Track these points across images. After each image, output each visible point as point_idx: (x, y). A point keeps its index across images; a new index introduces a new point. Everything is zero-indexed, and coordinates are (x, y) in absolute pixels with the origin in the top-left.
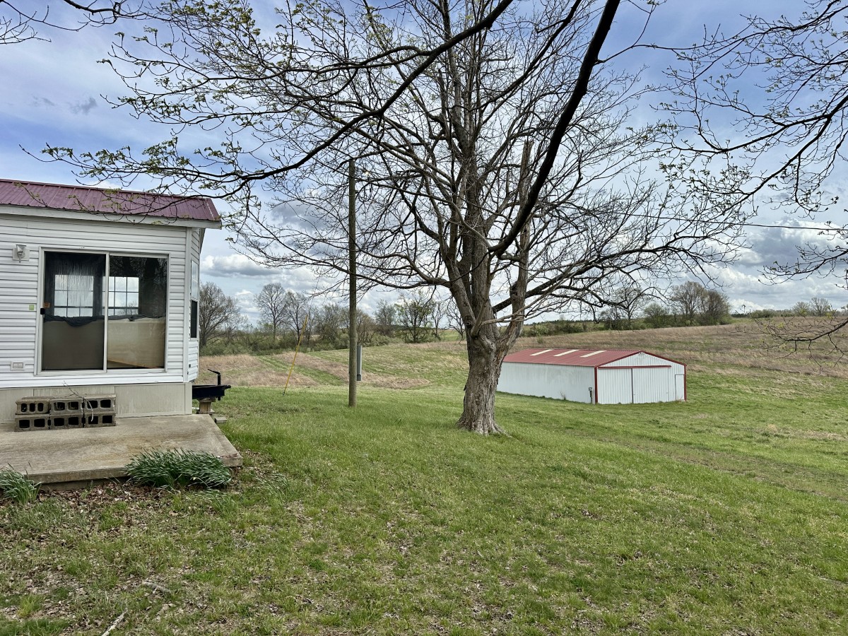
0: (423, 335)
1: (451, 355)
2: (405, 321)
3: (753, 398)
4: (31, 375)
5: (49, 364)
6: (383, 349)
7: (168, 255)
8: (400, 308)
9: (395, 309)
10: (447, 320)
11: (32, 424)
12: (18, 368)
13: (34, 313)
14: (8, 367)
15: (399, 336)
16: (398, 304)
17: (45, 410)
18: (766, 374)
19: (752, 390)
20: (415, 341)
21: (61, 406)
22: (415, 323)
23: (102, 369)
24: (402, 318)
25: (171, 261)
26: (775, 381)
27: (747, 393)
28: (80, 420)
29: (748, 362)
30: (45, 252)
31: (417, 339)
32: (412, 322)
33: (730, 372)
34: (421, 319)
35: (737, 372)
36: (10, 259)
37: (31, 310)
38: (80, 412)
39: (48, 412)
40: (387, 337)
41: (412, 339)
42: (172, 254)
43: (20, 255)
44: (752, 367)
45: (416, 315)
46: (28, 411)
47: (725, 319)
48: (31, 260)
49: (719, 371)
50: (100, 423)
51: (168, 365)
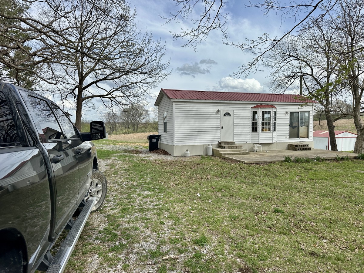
4: (288, 139)
5: (291, 137)
11: (299, 150)
14: (285, 138)
17: (298, 147)
21: (301, 146)
23: (299, 138)
28: (306, 149)
30: (290, 112)
36: (285, 114)
37: (288, 125)
48: (288, 114)
51: (310, 137)
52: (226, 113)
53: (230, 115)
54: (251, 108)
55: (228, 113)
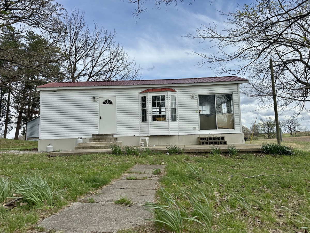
0: (273, 136)
1: (290, 143)
2: (264, 130)
4: (198, 131)
5: (202, 128)
6: (256, 141)
7: (232, 93)
8: (261, 125)
9: (259, 125)
10: (284, 129)
11: (205, 143)
12: (195, 129)
13: (197, 113)
14: (192, 129)
15: (262, 136)
16: (260, 123)
17: (206, 140)
20: (269, 138)
21: (210, 138)
22: (269, 131)
23: (217, 129)
24: (262, 129)
25: (234, 95)
28: (217, 143)
30: (199, 96)
31: (270, 137)
32: (267, 130)
34: (271, 129)
36: (190, 98)
37: (197, 112)
38: (217, 140)
39: (208, 140)
40: (256, 137)
41: (268, 137)
42: (234, 92)
43: (193, 97)
45: (269, 127)
46: (202, 140)
48: (195, 98)
50: (223, 144)
51: (236, 128)
52: (106, 101)
53: (111, 103)
54: (140, 93)
55: (109, 101)
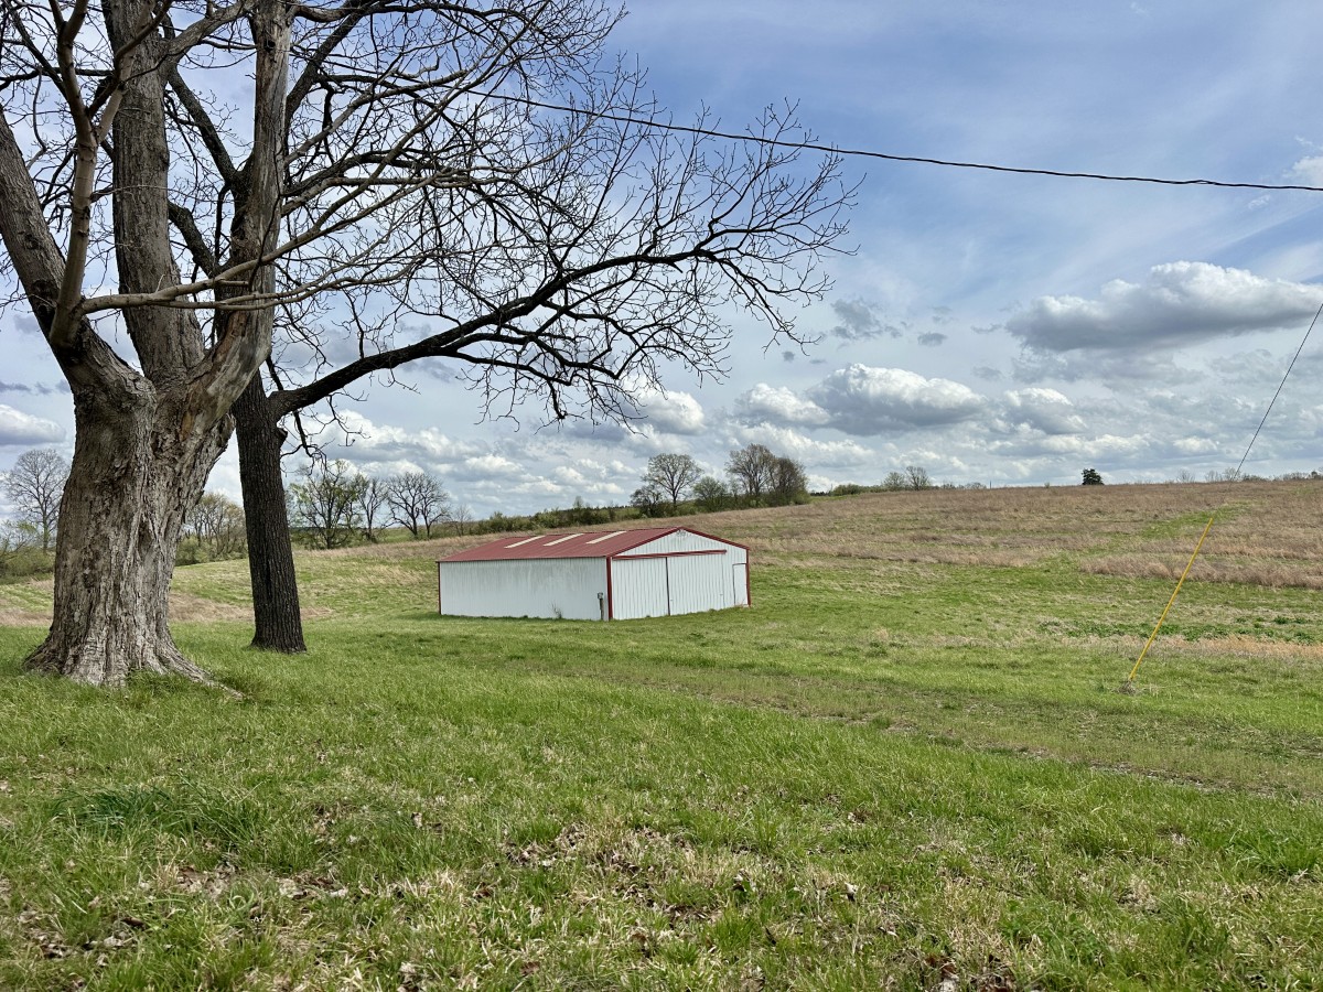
0: (343, 537)
2: (310, 514)
3: (845, 598)
8: (301, 492)
9: (291, 492)
10: (389, 510)
15: (300, 540)
16: (296, 484)
18: (860, 564)
19: (842, 586)
20: (330, 546)
22: (330, 517)
24: (304, 508)
26: (872, 573)
27: (836, 591)
29: (835, 549)
31: (333, 543)
32: (323, 515)
33: (811, 563)
34: (341, 508)
35: (821, 563)
41: (325, 544)
44: (840, 555)
45: (330, 502)
47: (802, 498)
49: (796, 563)
